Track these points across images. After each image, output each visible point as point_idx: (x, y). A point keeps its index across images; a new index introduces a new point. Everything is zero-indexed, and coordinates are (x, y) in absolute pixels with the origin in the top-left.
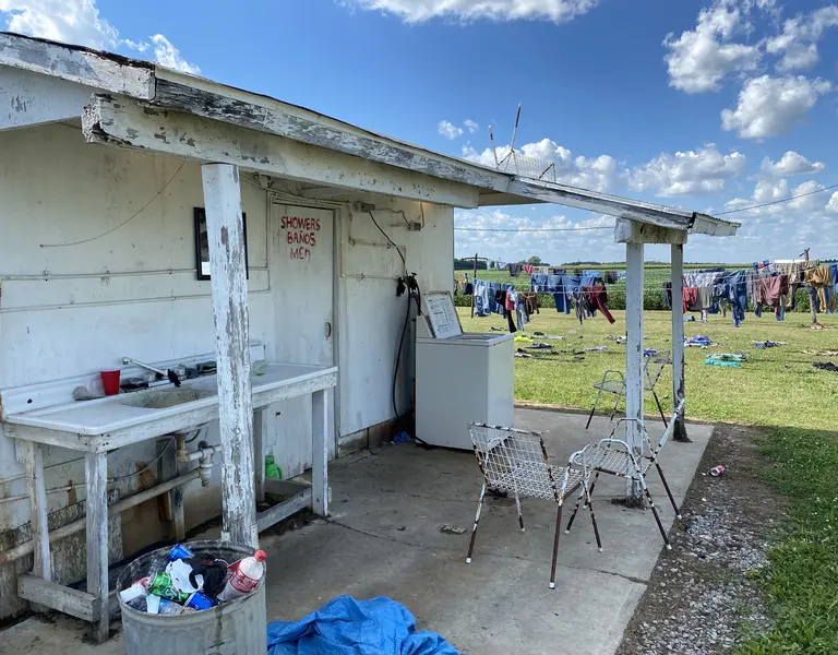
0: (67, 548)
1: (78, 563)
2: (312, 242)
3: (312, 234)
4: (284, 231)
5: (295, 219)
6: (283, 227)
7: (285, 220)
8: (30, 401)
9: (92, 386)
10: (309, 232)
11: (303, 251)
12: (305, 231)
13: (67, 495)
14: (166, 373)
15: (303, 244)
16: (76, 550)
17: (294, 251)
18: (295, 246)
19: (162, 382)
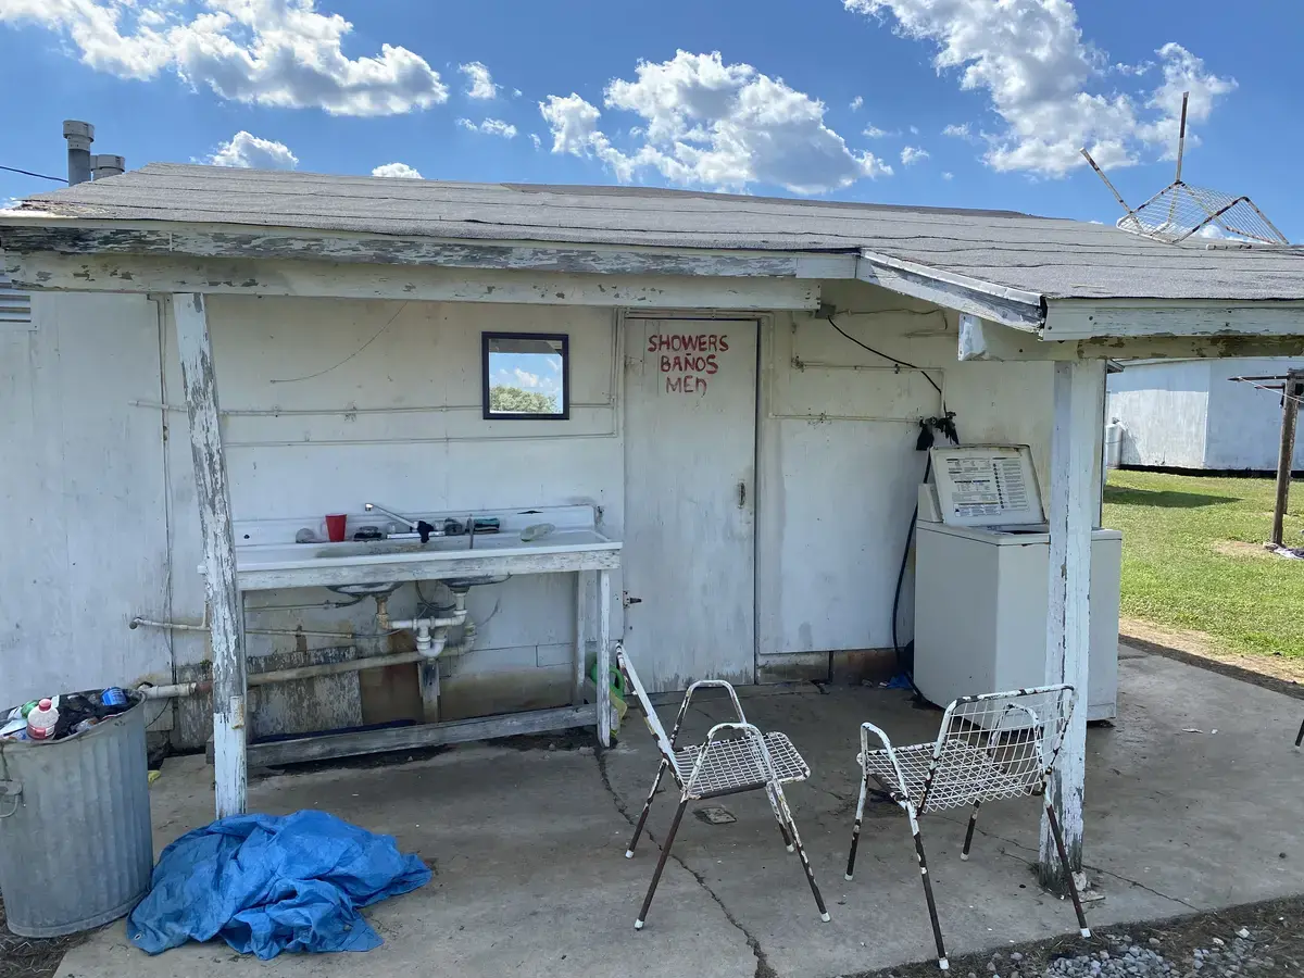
0: (290, 695)
1: (304, 714)
2: (709, 368)
3: (713, 357)
4: (656, 355)
5: (675, 337)
6: (651, 350)
7: (656, 341)
8: (247, 537)
9: (321, 530)
10: (704, 355)
11: (692, 382)
12: (697, 353)
13: (295, 641)
14: (415, 525)
15: (690, 371)
16: (301, 699)
17: (673, 382)
18: (675, 374)
19: (411, 535)
